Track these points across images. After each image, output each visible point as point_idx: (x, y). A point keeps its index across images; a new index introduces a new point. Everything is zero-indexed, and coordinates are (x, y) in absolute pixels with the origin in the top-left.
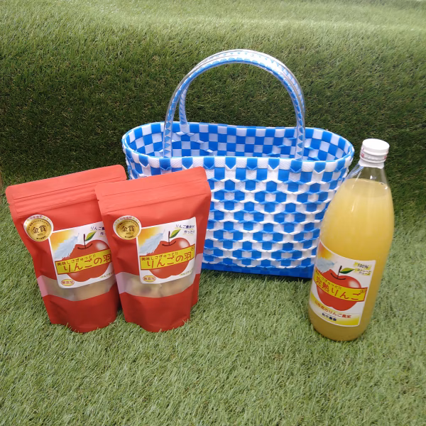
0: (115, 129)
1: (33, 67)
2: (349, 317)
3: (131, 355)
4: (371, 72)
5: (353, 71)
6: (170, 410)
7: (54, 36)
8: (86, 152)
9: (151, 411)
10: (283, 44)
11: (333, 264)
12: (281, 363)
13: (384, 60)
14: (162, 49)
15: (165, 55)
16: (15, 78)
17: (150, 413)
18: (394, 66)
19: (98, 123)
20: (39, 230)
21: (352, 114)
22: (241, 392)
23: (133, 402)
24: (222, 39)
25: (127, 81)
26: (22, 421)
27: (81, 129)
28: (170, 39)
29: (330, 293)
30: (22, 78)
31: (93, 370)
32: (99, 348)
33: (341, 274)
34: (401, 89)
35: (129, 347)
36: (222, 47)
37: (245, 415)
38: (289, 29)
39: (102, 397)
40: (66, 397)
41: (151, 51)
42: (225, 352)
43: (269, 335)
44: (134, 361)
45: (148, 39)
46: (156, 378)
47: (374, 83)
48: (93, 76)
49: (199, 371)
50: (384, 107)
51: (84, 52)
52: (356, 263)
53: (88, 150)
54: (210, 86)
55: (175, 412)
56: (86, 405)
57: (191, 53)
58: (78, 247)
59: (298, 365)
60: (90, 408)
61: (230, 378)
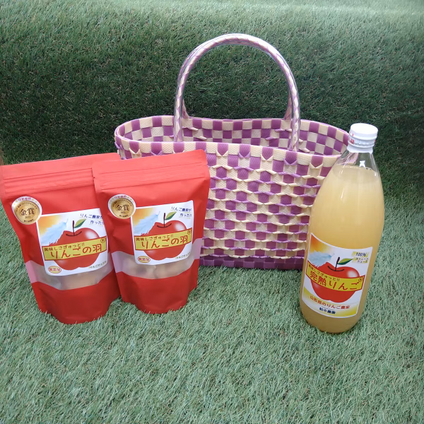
0: (117, 113)
1: (35, 51)
2: (347, 307)
3: (137, 332)
4: (373, 55)
5: (355, 54)
6: (177, 383)
7: (56, 19)
8: (89, 136)
9: (159, 384)
10: (286, 27)
11: (330, 256)
12: (286, 339)
13: (385, 43)
14: (165, 33)
15: (168, 38)
16: (17, 62)
17: (157, 386)
18: (396, 49)
19: (101, 107)
20: (27, 212)
21: (354, 97)
22: (248, 366)
23: (141, 376)
24: (225, 22)
25: (130, 65)
26: (31, 394)
27: (83, 114)
28: (172, 22)
29: (328, 286)
30: (24, 62)
31: (100, 346)
32: (106, 325)
33: (339, 266)
34: (403, 72)
35: (135, 324)
36: (224, 30)
37: (252, 388)
38: (291, 12)
39: (110, 371)
40: (74, 372)
41: (154, 34)
42: (230, 328)
43: (274, 312)
44: (141, 338)
45: (151, 22)
46: (163, 353)
47: (376, 66)
48: (95, 60)
49: (206, 347)
50: (387, 90)
51: (86, 35)
52: (354, 252)
53: (90, 134)
54: (213, 69)
55: (183, 384)
56: (94, 378)
57: (193, 36)
58: (66, 234)
59: (303, 341)
60: (98, 382)
61: (236, 353)
